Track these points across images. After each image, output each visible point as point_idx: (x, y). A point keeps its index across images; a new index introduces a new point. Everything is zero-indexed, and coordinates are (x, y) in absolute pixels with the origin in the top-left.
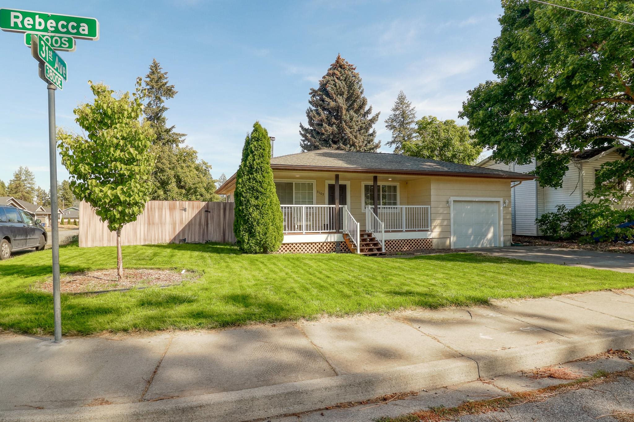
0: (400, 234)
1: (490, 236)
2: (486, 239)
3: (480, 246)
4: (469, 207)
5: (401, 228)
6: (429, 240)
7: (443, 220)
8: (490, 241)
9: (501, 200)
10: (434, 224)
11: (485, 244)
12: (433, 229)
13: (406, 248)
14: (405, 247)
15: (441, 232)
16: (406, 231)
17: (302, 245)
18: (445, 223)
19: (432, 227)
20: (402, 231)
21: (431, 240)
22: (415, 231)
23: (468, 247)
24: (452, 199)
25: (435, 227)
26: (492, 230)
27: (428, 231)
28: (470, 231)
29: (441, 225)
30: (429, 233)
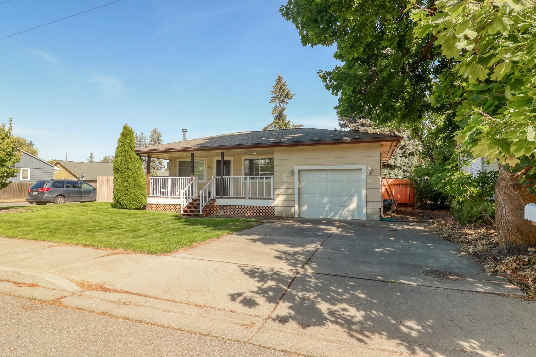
0: (242, 200)
1: (353, 206)
2: (346, 209)
3: (337, 217)
4: (323, 175)
5: (245, 196)
6: (272, 208)
7: (288, 189)
8: (352, 213)
9: (363, 167)
10: (277, 192)
11: (345, 216)
12: (276, 197)
13: (249, 214)
14: (248, 212)
15: (285, 200)
16: (249, 198)
17: (168, 205)
18: (290, 191)
19: (275, 196)
20: (245, 198)
21: (273, 208)
22: (258, 199)
23: (321, 217)
24: (296, 168)
25: (278, 195)
26: (355, 200)
27: (271, 199)
28: (326, 200)
29: (286, 194)
30: (272, 200)
